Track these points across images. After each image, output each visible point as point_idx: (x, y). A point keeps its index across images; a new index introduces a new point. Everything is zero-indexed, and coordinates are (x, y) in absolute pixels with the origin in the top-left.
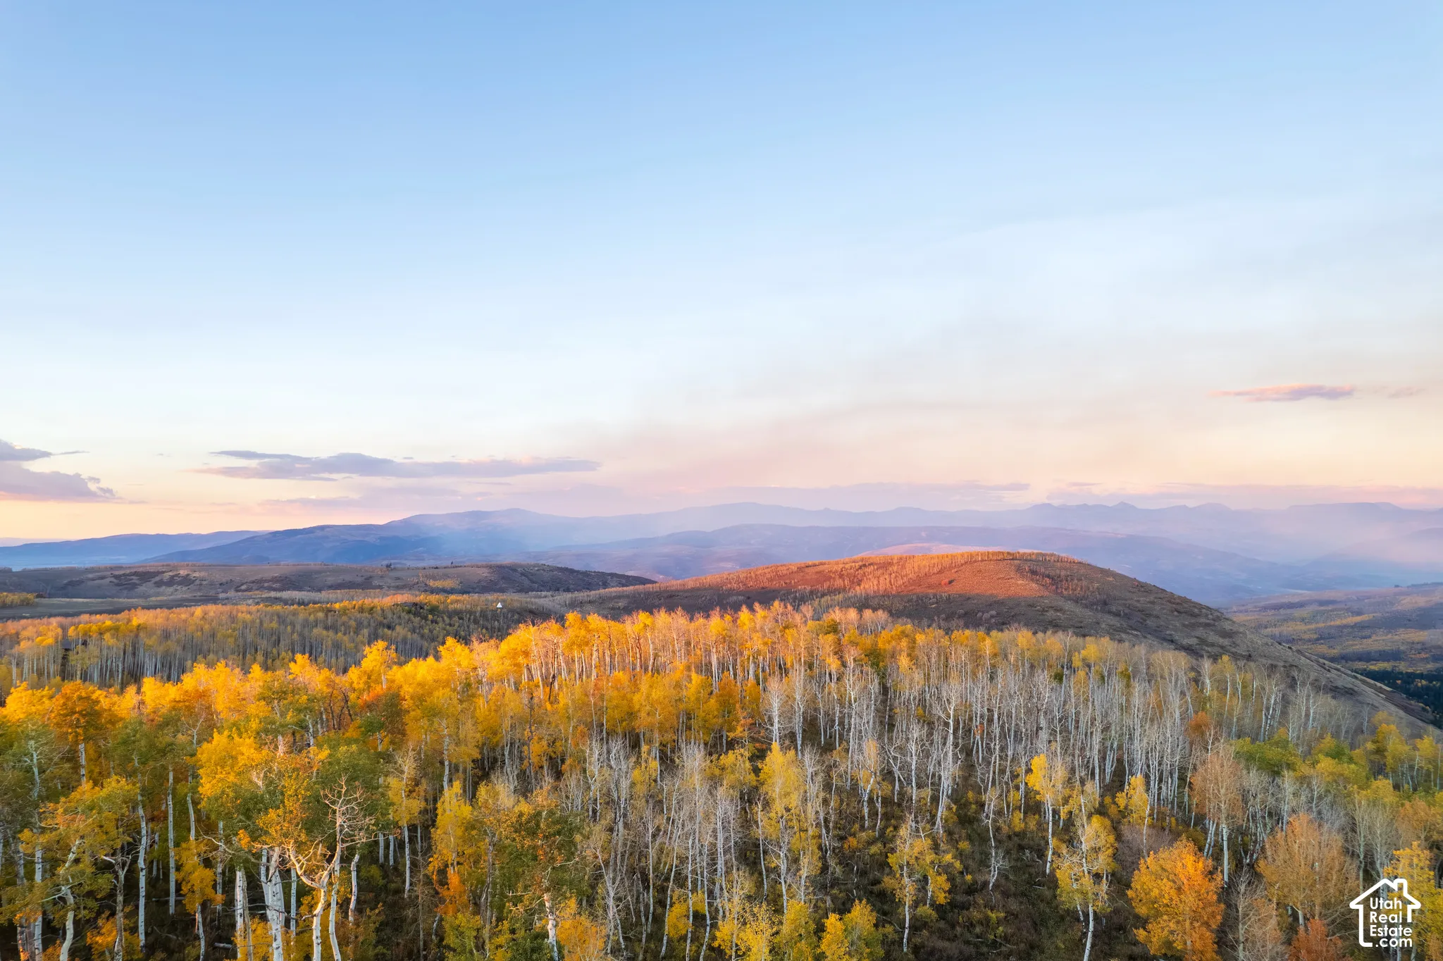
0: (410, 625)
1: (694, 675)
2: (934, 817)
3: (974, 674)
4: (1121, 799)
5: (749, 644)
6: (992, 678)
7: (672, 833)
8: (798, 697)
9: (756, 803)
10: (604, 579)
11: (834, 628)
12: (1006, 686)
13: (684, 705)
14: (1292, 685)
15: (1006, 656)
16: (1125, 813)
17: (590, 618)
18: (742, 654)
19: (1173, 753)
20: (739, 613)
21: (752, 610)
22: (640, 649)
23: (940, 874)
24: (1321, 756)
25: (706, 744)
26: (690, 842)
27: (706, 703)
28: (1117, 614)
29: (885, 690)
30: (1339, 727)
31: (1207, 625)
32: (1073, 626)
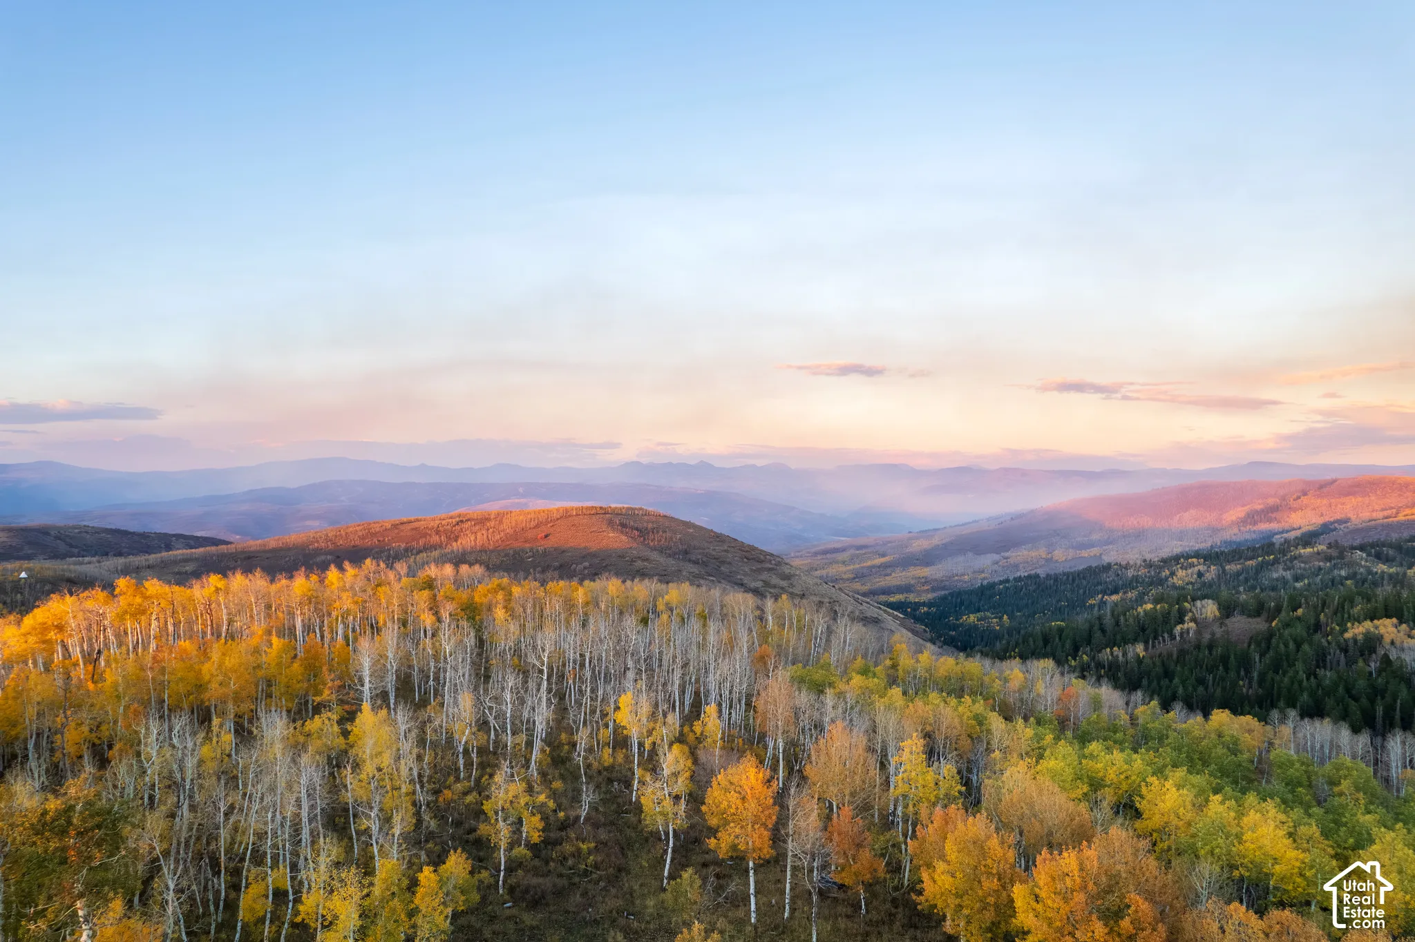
1: (275, 640)
2: (528, 761)
3: (568, 622)
4: (698, 727)
5: (337, 604)
6: (584, 626)
7: (249, 809)
8: (390, 655)
9: (345, 767)
10: (166, 541)
11: (430, 584)
12: (597, 632)
13: (263, 671)
14: (834, 615)
15: (598, 604)
16: (699, 740)
17: (147, 584)
18: (329, 615)
19: (741, 683)
20: (327, 572)
21: (341, 569)
22: (211, 615)
23: (534, 815)
24: (854, 674)
25: (289, 711)
26: (270, 815)
27: (289, 667)
28: (696, 562)
29: (481, 642)
30: (867, 649)
31: (770, 570)
32: (657, 574)
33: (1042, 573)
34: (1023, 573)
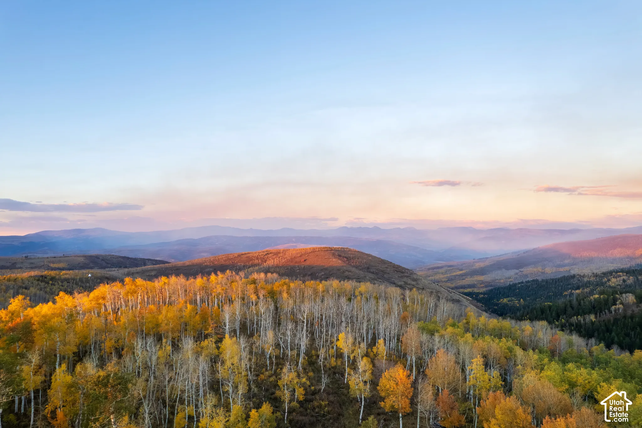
0: (39, 287)
1: (188, 305)
2: (298, 363)
3: (315, 299)
4: (375, 350)
5: (215, 290)
6: (322, 301)
7: (178, 379)
8: (237, 313)
9: (218, 363)
10: (144, 262)
11: (254, 282)
12: (328, 304)
13: (184, 319)
14: (438, 298)
15: (328, 291)
16: (376, 355)
17: (137, 280)
18: (211, 294)
19: (395, 329)
20: (210, 276)
21: (216, 275)
22: (162, 294)
23: (301, 388)
24: (448, 326)
25: (194, 337)
26: (187, 382)
27: (194, 318)
28: (373, 273)
29: (276, 308)
30: (454, 314)
31: (407, 277)
32: (355, 278)
33: (540, 279)
34: (530, 279)
